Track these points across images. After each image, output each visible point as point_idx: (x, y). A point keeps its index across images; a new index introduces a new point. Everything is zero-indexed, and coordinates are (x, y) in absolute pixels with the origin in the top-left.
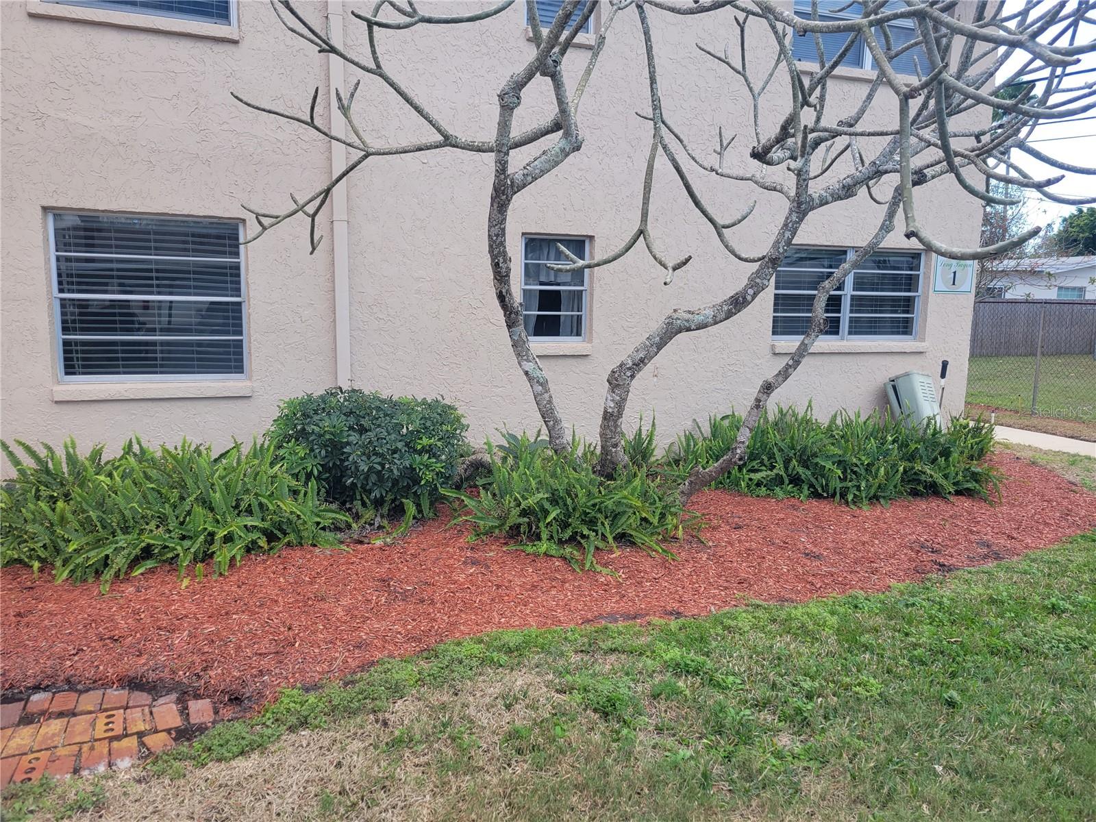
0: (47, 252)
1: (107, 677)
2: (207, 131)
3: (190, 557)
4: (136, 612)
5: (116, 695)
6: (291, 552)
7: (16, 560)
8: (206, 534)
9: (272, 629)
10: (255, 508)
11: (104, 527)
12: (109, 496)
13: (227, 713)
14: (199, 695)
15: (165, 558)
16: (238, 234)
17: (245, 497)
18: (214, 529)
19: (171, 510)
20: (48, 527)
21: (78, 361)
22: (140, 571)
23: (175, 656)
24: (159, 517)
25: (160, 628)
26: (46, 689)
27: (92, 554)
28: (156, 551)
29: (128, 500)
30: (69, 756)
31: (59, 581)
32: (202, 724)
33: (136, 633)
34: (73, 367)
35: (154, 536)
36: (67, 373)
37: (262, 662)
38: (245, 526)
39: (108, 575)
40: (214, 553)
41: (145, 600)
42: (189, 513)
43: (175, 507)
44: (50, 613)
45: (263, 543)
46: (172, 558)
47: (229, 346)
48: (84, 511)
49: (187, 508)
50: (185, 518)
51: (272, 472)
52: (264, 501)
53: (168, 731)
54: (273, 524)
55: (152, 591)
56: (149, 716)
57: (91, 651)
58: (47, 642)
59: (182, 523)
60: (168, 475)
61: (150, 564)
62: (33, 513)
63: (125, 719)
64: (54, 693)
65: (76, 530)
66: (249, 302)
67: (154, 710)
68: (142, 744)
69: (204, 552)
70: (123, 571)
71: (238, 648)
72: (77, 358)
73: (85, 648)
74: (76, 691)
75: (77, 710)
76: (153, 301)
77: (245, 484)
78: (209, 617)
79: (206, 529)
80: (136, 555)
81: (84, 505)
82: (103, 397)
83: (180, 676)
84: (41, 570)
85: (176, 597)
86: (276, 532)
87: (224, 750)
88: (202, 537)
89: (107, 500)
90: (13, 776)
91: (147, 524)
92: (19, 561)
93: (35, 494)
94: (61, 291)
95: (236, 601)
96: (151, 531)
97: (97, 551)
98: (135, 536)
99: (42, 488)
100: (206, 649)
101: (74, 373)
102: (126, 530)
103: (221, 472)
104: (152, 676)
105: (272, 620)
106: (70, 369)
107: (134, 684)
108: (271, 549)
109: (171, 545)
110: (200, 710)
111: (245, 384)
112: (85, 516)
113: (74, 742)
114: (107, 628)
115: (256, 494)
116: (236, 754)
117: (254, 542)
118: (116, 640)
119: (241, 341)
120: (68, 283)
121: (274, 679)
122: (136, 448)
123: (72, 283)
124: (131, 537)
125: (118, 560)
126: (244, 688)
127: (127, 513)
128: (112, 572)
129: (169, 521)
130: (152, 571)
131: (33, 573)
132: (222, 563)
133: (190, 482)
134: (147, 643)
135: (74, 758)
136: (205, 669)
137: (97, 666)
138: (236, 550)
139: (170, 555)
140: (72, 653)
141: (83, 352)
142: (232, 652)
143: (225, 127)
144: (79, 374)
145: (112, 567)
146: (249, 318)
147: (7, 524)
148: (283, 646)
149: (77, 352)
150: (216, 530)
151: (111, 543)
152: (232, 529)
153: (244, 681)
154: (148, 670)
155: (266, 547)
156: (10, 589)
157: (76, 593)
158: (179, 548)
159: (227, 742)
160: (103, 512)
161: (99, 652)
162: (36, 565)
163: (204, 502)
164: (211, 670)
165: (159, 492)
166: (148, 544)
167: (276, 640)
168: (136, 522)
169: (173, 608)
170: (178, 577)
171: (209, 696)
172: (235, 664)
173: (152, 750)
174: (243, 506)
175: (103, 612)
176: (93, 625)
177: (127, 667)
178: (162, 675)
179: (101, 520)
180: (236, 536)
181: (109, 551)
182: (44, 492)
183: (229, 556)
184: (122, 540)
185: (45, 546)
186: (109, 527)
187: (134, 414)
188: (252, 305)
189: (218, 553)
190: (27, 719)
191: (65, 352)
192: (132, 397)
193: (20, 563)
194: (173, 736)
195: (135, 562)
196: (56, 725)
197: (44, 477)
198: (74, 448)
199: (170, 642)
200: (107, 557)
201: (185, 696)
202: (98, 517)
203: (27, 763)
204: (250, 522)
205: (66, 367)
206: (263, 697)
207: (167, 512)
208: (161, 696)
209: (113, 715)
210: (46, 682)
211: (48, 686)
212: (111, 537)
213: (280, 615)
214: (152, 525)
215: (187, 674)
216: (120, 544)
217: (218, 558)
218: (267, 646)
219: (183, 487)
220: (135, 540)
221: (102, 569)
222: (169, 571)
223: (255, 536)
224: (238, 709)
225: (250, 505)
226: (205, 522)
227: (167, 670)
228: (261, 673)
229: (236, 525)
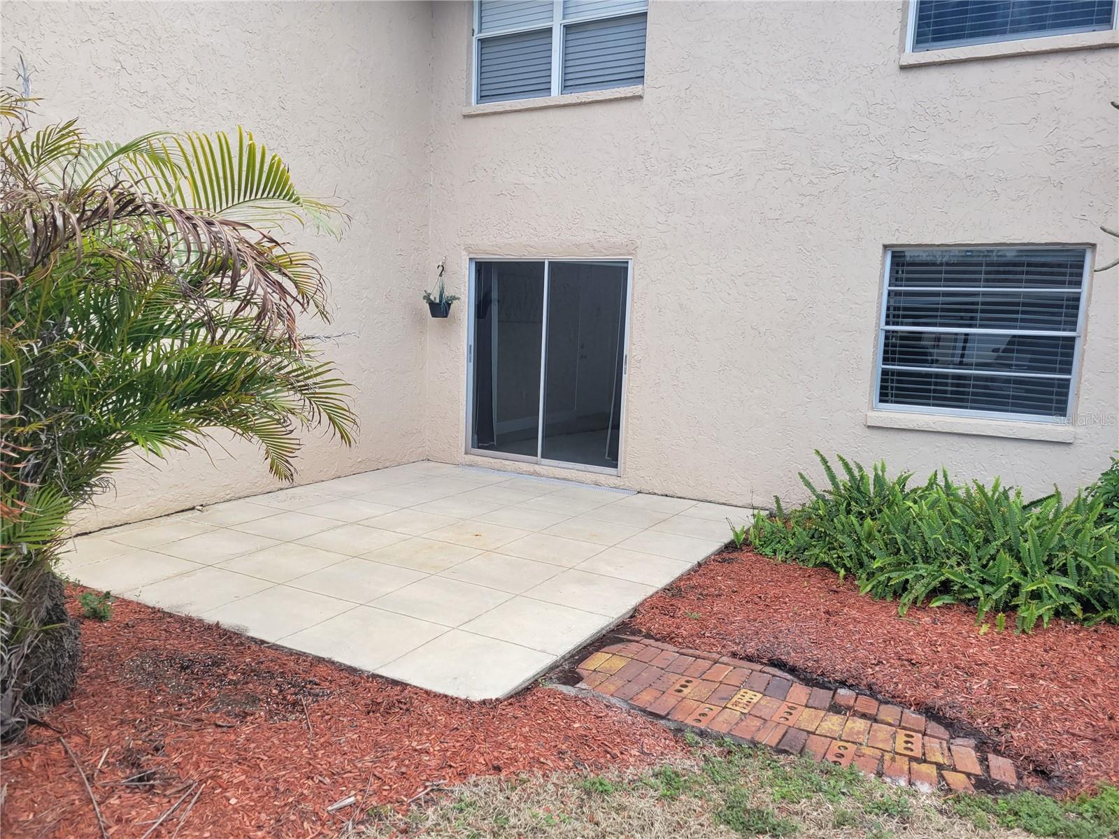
0: (881, 288)
1: (906, 697)
2: (1064, 151)
3: (991, 603)
4: (933, 644)
5: (913, 717)
6: (1112, 629)
7: (824, 563)
8: (1011, 583)
9: (1088, 711)
10: (1072, 569)
11: (906, 552)
12: (915, 523)
13: (1034, 783)
14: (1000, 751)
15: (963, 597)
16: (1083, 261)
17: (1060, 554)
18: (1020, 581)
19: (974, 550)
20: (854, 540)
21: (892, 390)
22: (938, 604)
23: (973, 701)
24: (960, 554)
25: (957, 667)
26: (850, 687)
27: (893, 575)
28: (956, 588)
29: (933, 531)
30: (873, 758)
31: (862, 594)
32: (1004, 783)
33: (934, 664)
34: (886, 395)
35: (954, 572)
36: (881, 401)
37: (1075, 744)
38: (1057, 586)
39: (907, 598)
40: (1017, 606)
41: (941, 633)
42: (993, 558)
43: (979, 548)
44: (855, 619)
45: (1077, 609)
46: (970, 600)
47: (1052, 385)
48: (889, 532)
49: (992, 552)
50: (988, 561)
51: (1097, 532)
52: (1085, 563)
53: (968, 775)
54: (1092, 592)
55: (948, 627)
56: (947, 751)
57: (890, 666)
58: (851, 644)
59: (984, 566)
60: (975, 513)
61: (947, 599)
62: (843, 525)
63: (923, 744)
64: (858, 694)
65: (881, 549)
66: (1086, 336)
67: (952, 747)
68: (942, 777)
69: (1006, 602)
70: (921, 598)
71: (1046, 718)
72: (892, 387)
73: (884, 662)
74: (877, 699)
75: (878, 718)
76: (974, 334)
77: (1061, 539)
78: (1012, 673)
79: (1011, 578)
80: (935, 588)
81: (891, 527)
82: (911, 427)
83: (978, 724)
84: (845, 578)
85: (973, 641)
86: (1094, 602)
87: (1033, 822)
88: (1007, 586)
89: (912, 526)
90: (825, 754)
91: (948, 558)
92: (827, 565)
93: (846, 508)
94: (887, 323)
95: (1043, 666)
96: (952, 567)
97: (898, 573)
98: (936, 568)
99: (853, 503)
100: (1008, 705)
101: (886, 401)
102: (926, 560)
103: (1033, 520)
104: (949, 713)
105: (1088, 701)
106: (884, 397)
107: (932, 714)
108: (1085, 620)
109: (970, 586)
110: (1002, 768)
111: (1066, 428)
112: (890, 537)
113: (877, 746)
114: (904, 649)
115: (1074, 553)
116: (1049, 832)
117: (1065, 607)
118: (913, 664)
119: (1068, 380)
120: (894, 316)
121: (1090, 769)
122: (941, 481)
123: (898, 316)
124: (931, 567)
125: (917, 587)
126: (1053, 764)
127: (931, 543)
128: (911, 597)
129: (971, 560)
130: (948, 607)
131: (838, 578)
132: (1028, 620)
133: (998, 525)
134: (945, 678)
135: (877, 762)
136: (1006, 727)
137: (896, 683)
138: (1045, 609)
139: (969, 596)
140: (873, 662)
141: (899, 382)
142: (1038, 719)
143: (1088, 143)
144: (892, 402)
145: (910, 592)
146: (1083, 355)
147: (823, 530)
148: (1102, 736)
149: (892, 381)
150: (1022, 582)
151: (912, 569)
152: (1042, 585)
153: (1052, 757)
154: (946, 705)
155: (1081, 616)
156: (819, 588)
157: (875, 607)
158: (979, 590)
159: (1037, 815)
160: (907, 537)
161: (898, 671)
162: (842, 572)
163: (1011, 550)
164: (1013, 730)
165: (963, 529)
166: (947, 579)
167: (1093, 726)
168: (938, 554)
169: (971, 651)
170: (976, 621)
171: (1011, 758)
172: (1041, 734)
173: (952, 787)
174: (1056, 563)
175: (901, 634)
176: (892, 643)
177: (925, 694)
178: (959, 715)
179: (905, 544)
180: (1045, 595)
181: (910, 577)
182: (855, 508)
183: (1037, 614)
184: (923, 569)
185: (850, 557)
186: (910, 553)
187: (938, 446)
188: (1089, 341)
189: (1023, 607)
190: (836, 708)
191: (883, 380)
192: (939, 430)
193: (827, 567)
194: (973, 782)
195: (933, 594)
196: (860, 724)
197: (855, 494)
198: (883, 471)
199: (968, 684)
200: (907, 581)
201: (984, 747)
202: (903, 540)
203: (836, 748)
204: (1064, 582)
205: (882, 394)
206: (1077, 783)
207: (970, 551)
208: (959, 737)
209: (912, 737)
210: (850, 681)
211: (852, 685)
212: (911, 563)
213: (1099, 698)
214: (953, 561)
215: (986, 724)
216: (920, 572)
217: (1022, 613)
218: (1083, 728)
219: (989, 529)
220: (935, 571)
221: (900, 592)
222: (965, 612)
223: (1068, 600)
224: (1044, 784)
225: (1065, 565)
226: (1011, 571)
227: (964, 712)
228: (1074, 756)
229: (1048, 583)
